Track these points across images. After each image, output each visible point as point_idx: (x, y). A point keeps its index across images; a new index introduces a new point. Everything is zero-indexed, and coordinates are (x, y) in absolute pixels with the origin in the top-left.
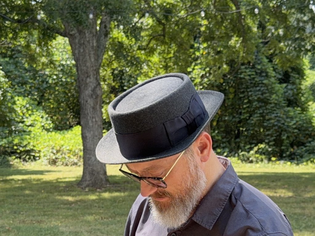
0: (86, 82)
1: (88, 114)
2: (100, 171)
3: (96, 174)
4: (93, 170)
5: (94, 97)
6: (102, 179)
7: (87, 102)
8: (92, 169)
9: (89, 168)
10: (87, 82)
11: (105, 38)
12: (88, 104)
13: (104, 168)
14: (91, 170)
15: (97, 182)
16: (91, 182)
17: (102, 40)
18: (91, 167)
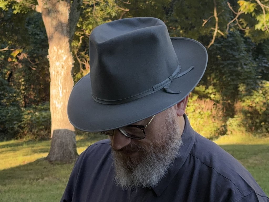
0: (57, 53)
1: (59, 85)
2: (70, 144)
3: (65, 147)
4: (62, 143)
5: (65, 68)
6: (70, 152)
7: (58, 72)
8: (61, 141)
9: (57, 140)
10: (59, 53)
11: (77, 11)
12: (59, 75)
13: (74, 140)
14: (59, 142)
15: (65, 155)
16: (59, 155)
17: (75, 13)
18: (60, 140)
